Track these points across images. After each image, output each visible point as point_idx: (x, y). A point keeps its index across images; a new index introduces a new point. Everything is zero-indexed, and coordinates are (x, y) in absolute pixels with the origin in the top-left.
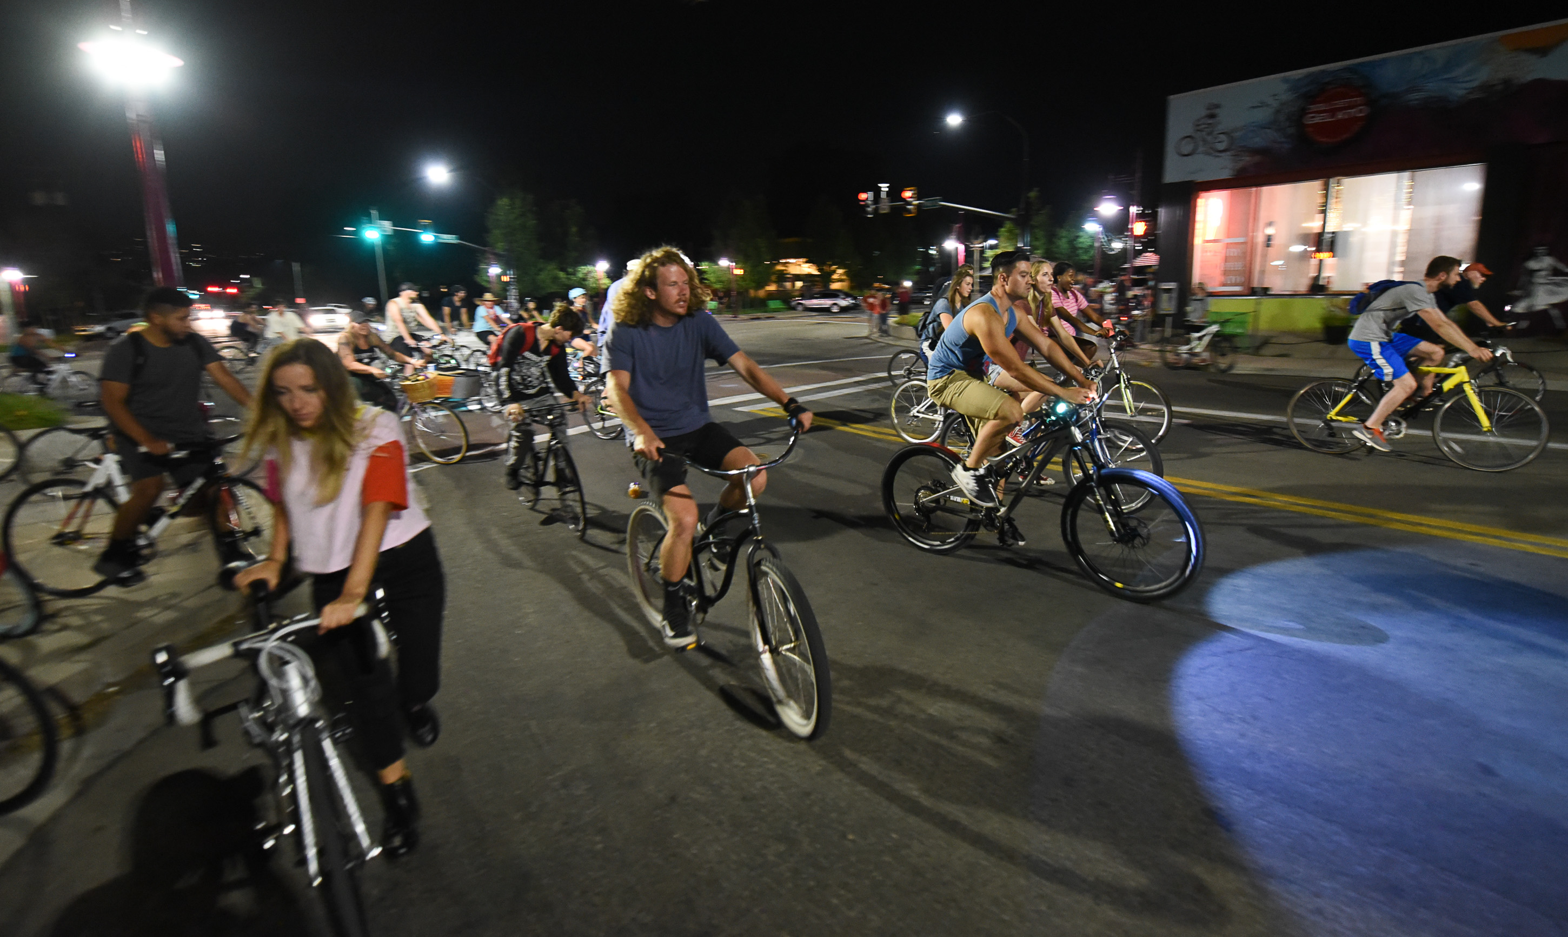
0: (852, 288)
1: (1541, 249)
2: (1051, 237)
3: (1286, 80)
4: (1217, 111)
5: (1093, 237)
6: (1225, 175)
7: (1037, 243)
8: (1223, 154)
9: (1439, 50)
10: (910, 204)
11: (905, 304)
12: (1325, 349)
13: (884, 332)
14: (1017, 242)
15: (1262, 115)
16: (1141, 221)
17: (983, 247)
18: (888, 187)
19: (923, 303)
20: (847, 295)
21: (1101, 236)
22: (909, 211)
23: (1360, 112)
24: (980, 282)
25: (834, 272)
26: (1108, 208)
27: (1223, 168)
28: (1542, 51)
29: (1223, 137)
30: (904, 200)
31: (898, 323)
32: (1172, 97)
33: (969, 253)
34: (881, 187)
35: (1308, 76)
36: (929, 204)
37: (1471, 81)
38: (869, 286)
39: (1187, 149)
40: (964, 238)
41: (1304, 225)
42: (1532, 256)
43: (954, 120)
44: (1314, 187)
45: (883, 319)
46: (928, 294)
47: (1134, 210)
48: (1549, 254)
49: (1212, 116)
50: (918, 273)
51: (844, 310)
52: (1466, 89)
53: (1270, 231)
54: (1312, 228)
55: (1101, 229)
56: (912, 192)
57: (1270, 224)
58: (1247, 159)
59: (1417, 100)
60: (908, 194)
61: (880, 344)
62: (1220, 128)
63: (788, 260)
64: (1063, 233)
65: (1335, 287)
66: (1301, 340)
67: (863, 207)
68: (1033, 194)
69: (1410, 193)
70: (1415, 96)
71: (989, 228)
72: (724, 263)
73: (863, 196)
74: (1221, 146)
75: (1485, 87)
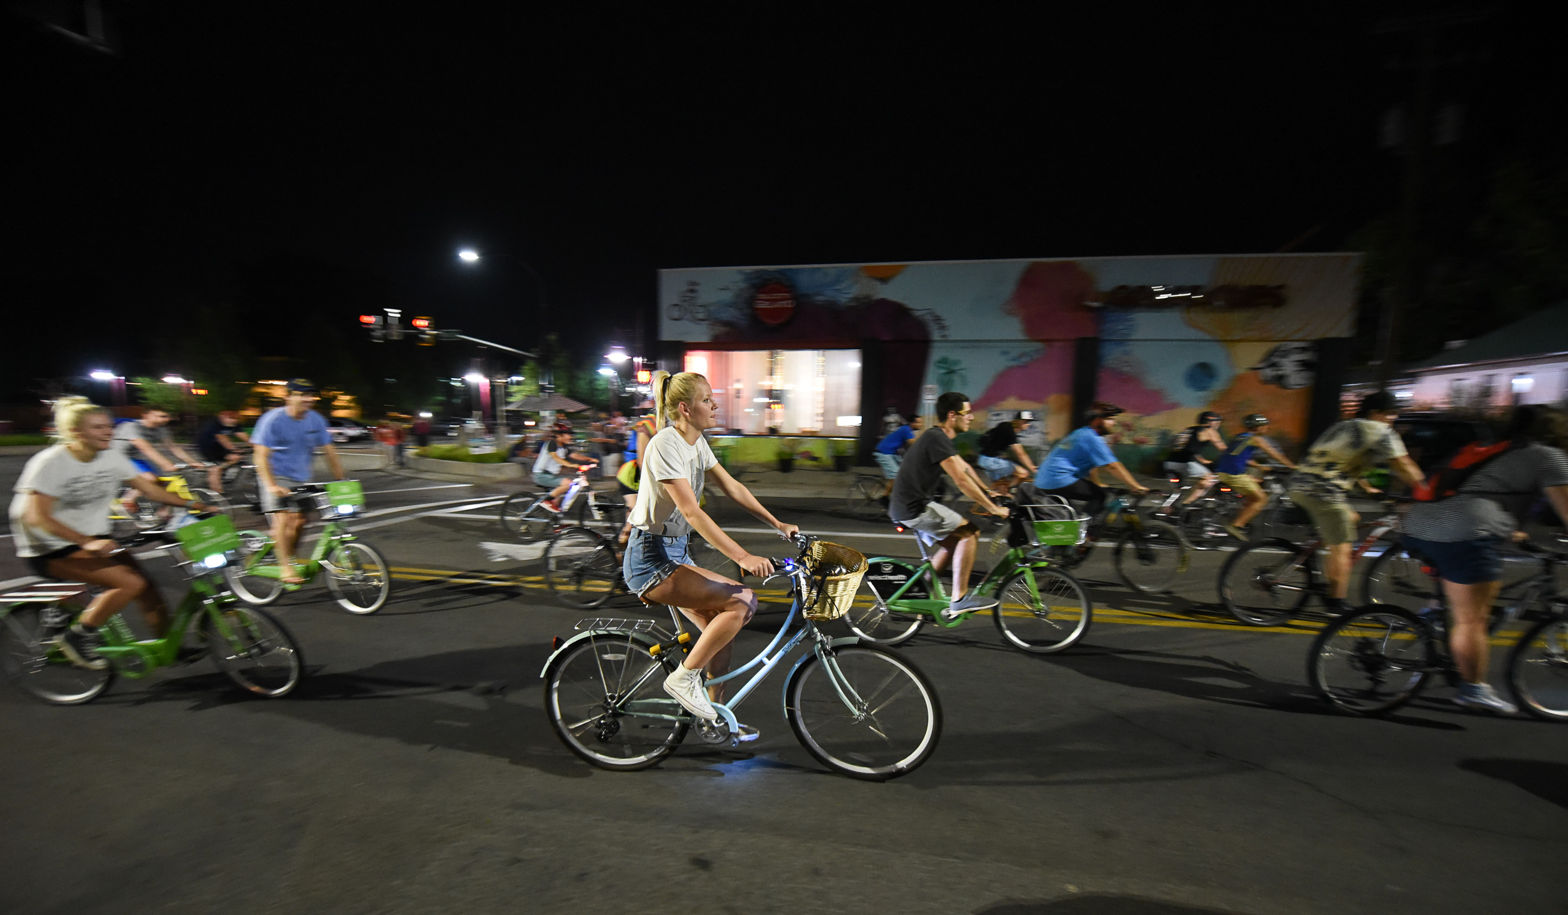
0: (363, 416)
1: (890, 409)
2: (572, 379)
3: (740, 272)
4: (697, 288)
5: (608, 380)
6: (704, 339)
7: (559, 383)
8: (702, 322)
9: (832, 268)
10: (423, 333)
11: (423, 435)
12: (779, 475)
13: (402, 465)
14: (538, 380)
15: (727, 296)
16: (647, 371)
17: (507, 382)
18: (399, 313)
19: (446, 435)
20: (356, 424)
21: (615, 381)
22: (423, 340)
23: (788, 304)
24: (507, 416)
25: (335, 398)
26: (618, 356)
27: (702, 333)
28: (884, 280)
29: (701, 309)
30: (416, 328)
31: (417, 454)
32: (664, 271)
33: (493, 387)
34: (387, 312)
35: (757, 272)
36: (446, 335)
37: (849, 293)
38: (384, 416)
39: (676, 314)
40: (489, 371)
41: (760, 383)
42: (887, 413)
43: (469, 256)
44: (762, 355)
45: (400, 450)
46: (451, 426)
47: (638, 360)
48: (897, 413)
49: (692, 291)
50: (441, 404)
51: (353, 440)
52: (848, 298)
53: (737, 386)
54: (763, 386)
55: (616, 374)
56: (429, 322)
57: (738, 381)
58: (721, 330)
59: (821, 301)
60: (421, 323)
61: (398, 477)
62: (700, 302)
63: (270, 382)
64: (581, 375)
65: (784, 430)
66: (764, 470)
67: (367, 330)
68: (553, 337)
69: (823, 366)
70: (820, 298)
71: (511, 365)
72: (172, 380)
73: (366, 319)
74: (701, 316)
75: (856, 299)
